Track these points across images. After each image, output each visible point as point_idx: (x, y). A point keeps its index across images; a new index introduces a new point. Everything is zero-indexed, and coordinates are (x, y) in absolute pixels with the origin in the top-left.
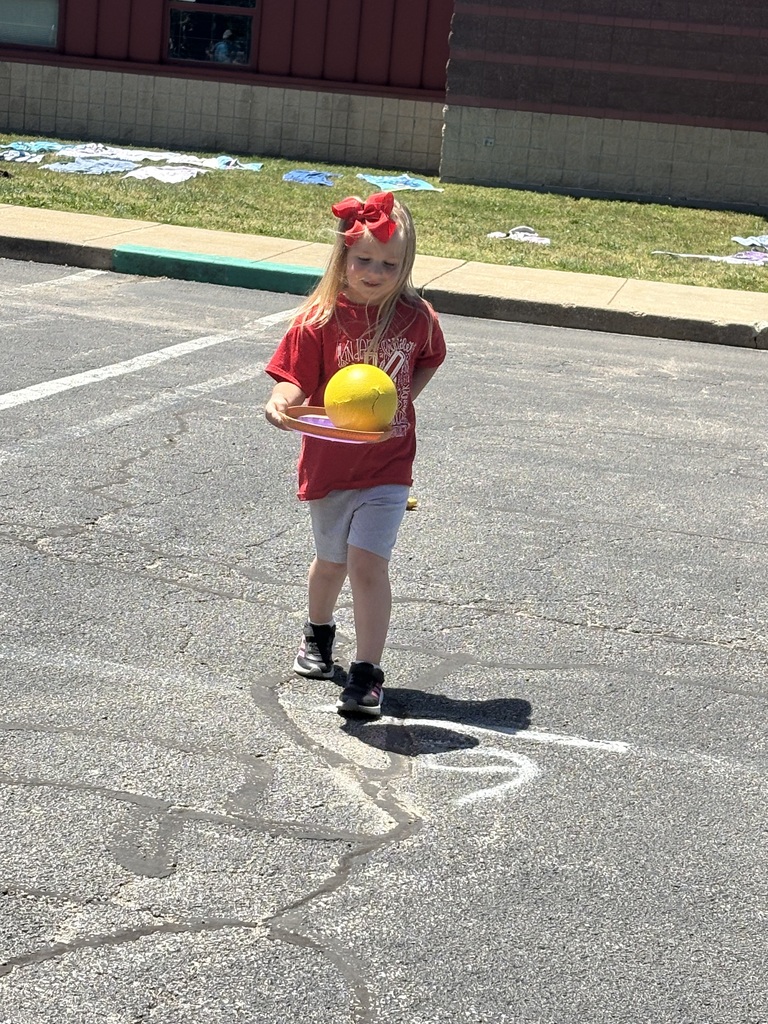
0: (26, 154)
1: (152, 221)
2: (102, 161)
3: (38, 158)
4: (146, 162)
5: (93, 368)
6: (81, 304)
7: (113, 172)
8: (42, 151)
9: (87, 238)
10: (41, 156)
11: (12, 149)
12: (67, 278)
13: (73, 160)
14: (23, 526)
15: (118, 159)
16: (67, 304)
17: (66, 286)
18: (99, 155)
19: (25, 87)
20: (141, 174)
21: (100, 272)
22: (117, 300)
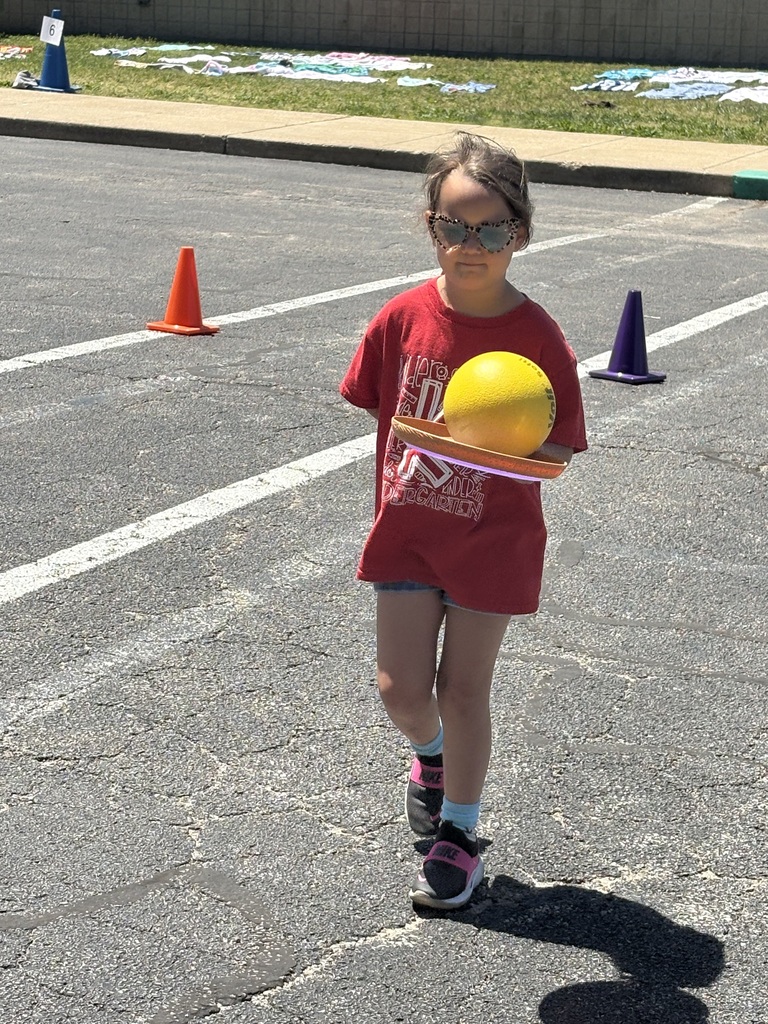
0: (621, 82)
1: (762, 144)
2: (696, 85)
3: (633, 86)
4: (739, 84)
5: (746, 296)
6: (712, 233)
7: (707, 96)
8: (635, 79)
9: (706, 166)
10: (636, 84)
11: (606, 78)
12: (691, 206)
13: (667, 86)
14: (742, 454)
15: (710, 82)
16: (698, 233)
17: (692, 215)
18: (691, 79)
19: (615, 16)
20: (737, 96)
21: (721, 199)
22: (745, 226)
